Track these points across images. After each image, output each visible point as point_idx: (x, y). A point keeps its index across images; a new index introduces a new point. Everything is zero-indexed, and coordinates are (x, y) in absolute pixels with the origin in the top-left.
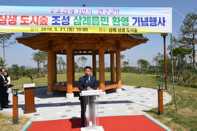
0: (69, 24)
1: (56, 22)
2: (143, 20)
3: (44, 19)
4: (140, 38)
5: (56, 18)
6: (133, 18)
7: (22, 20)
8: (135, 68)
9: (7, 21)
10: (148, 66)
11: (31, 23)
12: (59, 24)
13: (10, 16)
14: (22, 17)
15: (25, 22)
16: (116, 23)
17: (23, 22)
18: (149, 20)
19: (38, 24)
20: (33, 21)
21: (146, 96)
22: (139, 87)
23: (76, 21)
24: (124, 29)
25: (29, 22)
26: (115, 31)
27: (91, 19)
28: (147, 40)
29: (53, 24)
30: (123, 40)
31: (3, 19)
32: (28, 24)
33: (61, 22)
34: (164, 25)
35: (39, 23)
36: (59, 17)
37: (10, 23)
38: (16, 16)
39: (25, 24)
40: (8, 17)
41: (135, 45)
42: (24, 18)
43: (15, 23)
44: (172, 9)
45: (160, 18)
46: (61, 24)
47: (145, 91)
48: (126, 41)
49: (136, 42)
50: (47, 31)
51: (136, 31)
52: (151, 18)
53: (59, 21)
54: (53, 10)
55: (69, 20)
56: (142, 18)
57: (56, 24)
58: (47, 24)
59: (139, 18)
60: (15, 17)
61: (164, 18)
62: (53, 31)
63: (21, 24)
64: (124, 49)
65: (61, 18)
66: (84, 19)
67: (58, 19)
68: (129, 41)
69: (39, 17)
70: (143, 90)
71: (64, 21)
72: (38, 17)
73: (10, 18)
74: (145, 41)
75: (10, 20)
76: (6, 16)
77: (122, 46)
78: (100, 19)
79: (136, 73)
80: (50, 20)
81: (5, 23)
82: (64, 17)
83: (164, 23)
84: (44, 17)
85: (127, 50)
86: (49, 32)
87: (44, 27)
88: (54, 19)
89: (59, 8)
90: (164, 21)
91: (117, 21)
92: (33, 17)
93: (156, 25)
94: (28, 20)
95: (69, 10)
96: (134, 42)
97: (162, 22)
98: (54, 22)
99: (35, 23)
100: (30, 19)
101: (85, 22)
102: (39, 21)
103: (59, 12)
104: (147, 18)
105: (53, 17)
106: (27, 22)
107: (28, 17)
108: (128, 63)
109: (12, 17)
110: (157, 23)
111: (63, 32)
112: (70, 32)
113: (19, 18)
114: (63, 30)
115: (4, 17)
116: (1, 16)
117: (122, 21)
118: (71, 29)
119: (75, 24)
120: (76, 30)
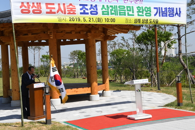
0: (97, 14)
1: (84, 11)
2: (163, 11)
3: (71, 7)
5: (83, 6)
6: (155, 8)
7: (47, 8)
9: (31, 10)
11: (58, 12)
12: (88, 14)
13: (33, 3)
14: (47, 4)
15: (51, 11)
16: (140, 14)
17: (48, 10)
18: (168, 10)
19: (65, 13)
20: (60, 9)
23: (104, 10)
24: (147, 20)
25: (55, 11)
26: (140, 22)
27: (118, 9)
29: (81, 13)
31: (26, 7)
32: (54, 13)
33: (89, 11)
34: (180, 16)
35: (67, 12)
36: (87, 5)
37: (34, 12)
38: (40, 3)
39: (51, 12)
40: (31, 5)
42: (49, 6)
43: (40, 12)
45: (177, 9)
46: (89, 13)
50: (75, 22)
51: (157, 22)
52: (169, 8)
53: (87, 10)
55: (97, 9)
56: (162, 8)
57: (84, 13)
58: (75, 14)
59: (159, 8)
61: (180, 8)
62: (82, 21)
63: (47, 13)
65: (89, 6)
66: (111, 8)
67: (86, 7)
69: (66, 5)
71: (92, 10)
72: (64, 4)
73: (34, 6)
75: (34, 8)
76: (28, 3)
78: (126, 9)
80: (78, 9)
81: (29, 12)
82: (92, 5)
83: (180, 14)
84: (71, 4)
86: (78, 22)
87: (72, 16)
88: (81, 7)
90: (180, 12)
91: (141, 10)
92: (59, 4)
93: (173, 16)
94: (54, 8)
97: (178, 13)
98: (82, 11)
99: (62, 12)
100: (56, 6)
101: (113, 12)
102: (67, 10)
104: (166, 8)
105: (80, 5)
106: (53, 10)
107: (53, 4)
109: (36, 5)
110: (174, 14)
111: (92, 23)
112: (99, 23)
113: (43, 6)
114: (92, 20)
115: (26, 5)
116: (22, 3)
117: (146, 11)
118: (99, 20)
119: (103, 14)
120: (104, 20)
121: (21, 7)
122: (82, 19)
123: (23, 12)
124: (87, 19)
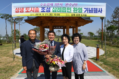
0: (50, 11)
2: (90, 9)
3: (37, 9)
4: (88, 20)
5: (43, 8)
6: (85, 8)
7: (26, 10)
8: (86, 36)
9: (19, 11)
10: (94, 36)
12: (45, 12)
13: (21, 8)
15: (27, 11)
16: (75, 11)
17: (26, 11)
18: (93, 9)
19: (34, 12)
20: (31, 10)
21: (91, 51)
22: (87, 46)
23: (54, 10)
24: (80, 14)
25: (29, 11)
26: (75, 16)
27: (62, 9)
28: (93, 21)
30: (79, 21)
32: (29, 12)
33: (46, 11)
34: (101, 13)
35: (35, 11)
36: (45, 8)
39: (27, 12)
40: (20, 9)
41: (86, 24)
42: (27, 9)
43: (23, 12)
44: (106, 4)
45: (99, 9)
47: (90, 48)
48: (81, 21)
49: (87, 22)
50: (38, 16)
51: (86, 16)
52: (94, 8)
53: (45, 10)
54: (42, 4)
55: (50, 10)
57: (43, 11)
58: (39, 12)
59: (88, 8)
60: (23, 8)
61: (101, 9)
62: (42, 15)
63: (26, 12)
64: (80, 26)
65: (46, 8)
66: (58, 9)
67: (44, 9)
68: (82, 22)
69: (35, 8)
70: (89, 48)
71: (47, 10)
72: (34, 8)
73: (21, 9)
74: (91, 21)
75: (21, 10)
76: (19, 8)
77: (79, 24)
78: (66, 9)
79: (87, 39)
80: (40, 9)
82: (47, 8)
83: (101, 11)
84: (37, 8)
85: (81, 26)
86: (40, 16)
87: (37, 13)
88: (42, 9)
89: (45, 3)
90: (102, 10)
92: (32, 8)
93: (97, 13)
94: (29, 10)
95: (50, 4)
96: (85, 22)
97: (100, 11)
98: (42, 11)
99: (32, 11)
100: (30, 9)
101: (59, 10)
102: (35, 10)
103: (45, 5)
105: (42, 8)
106: (28, 11)
107: (29, 8)
108: (82, 34)
109: (22, 9)
110: (98, 11)
111: (47, 16)
112: (51, 16)
113: (25, 9)
114: (47, 15)
115: (18, 9)
116: (17, 8)
117: (79, 10)
118: (51, 14)
119: (53, 12)
120: (53, 15)
121: (16, 10)
122: (42, 14)
123: (16, 12)
124: (45, 14)
